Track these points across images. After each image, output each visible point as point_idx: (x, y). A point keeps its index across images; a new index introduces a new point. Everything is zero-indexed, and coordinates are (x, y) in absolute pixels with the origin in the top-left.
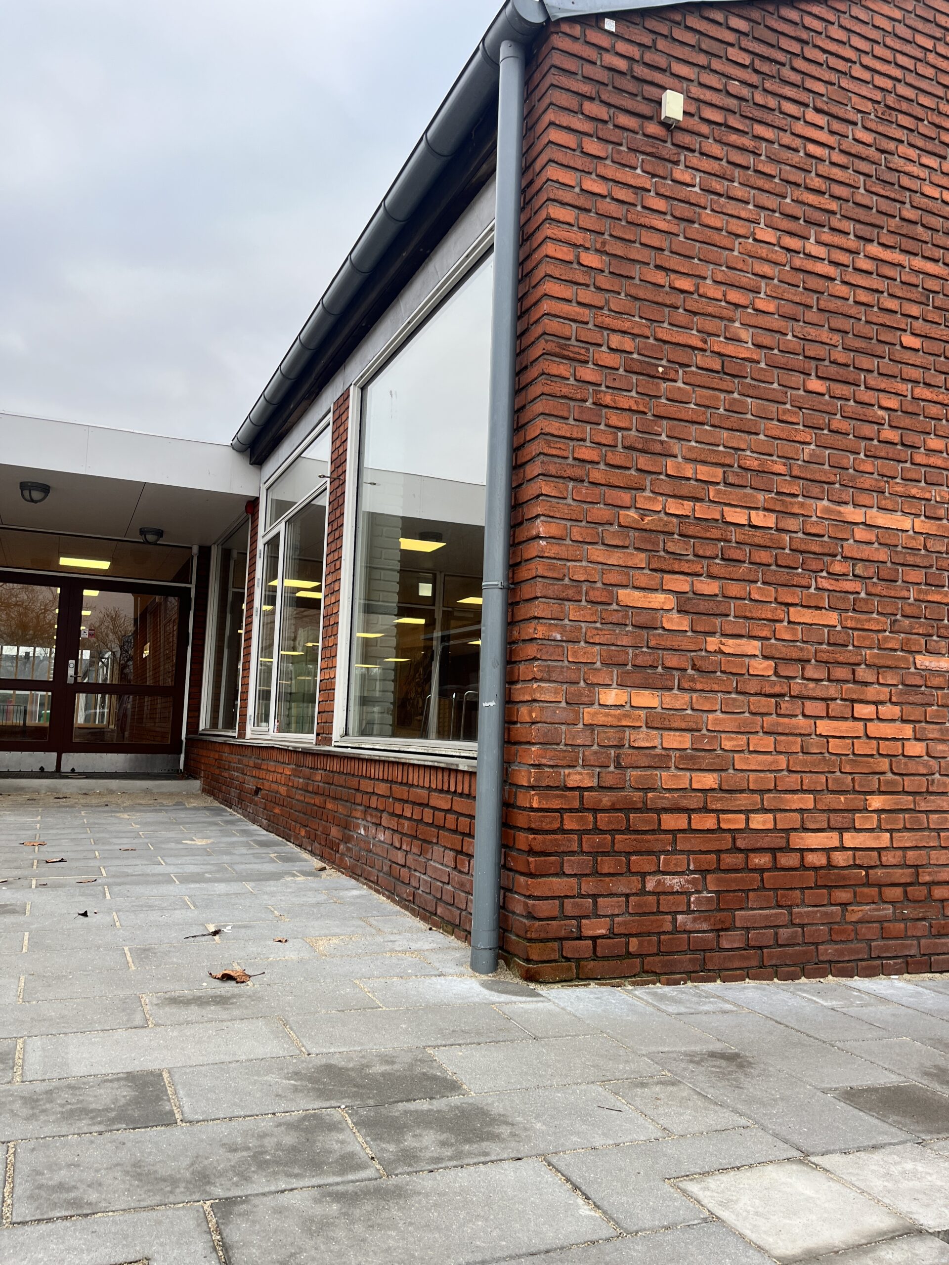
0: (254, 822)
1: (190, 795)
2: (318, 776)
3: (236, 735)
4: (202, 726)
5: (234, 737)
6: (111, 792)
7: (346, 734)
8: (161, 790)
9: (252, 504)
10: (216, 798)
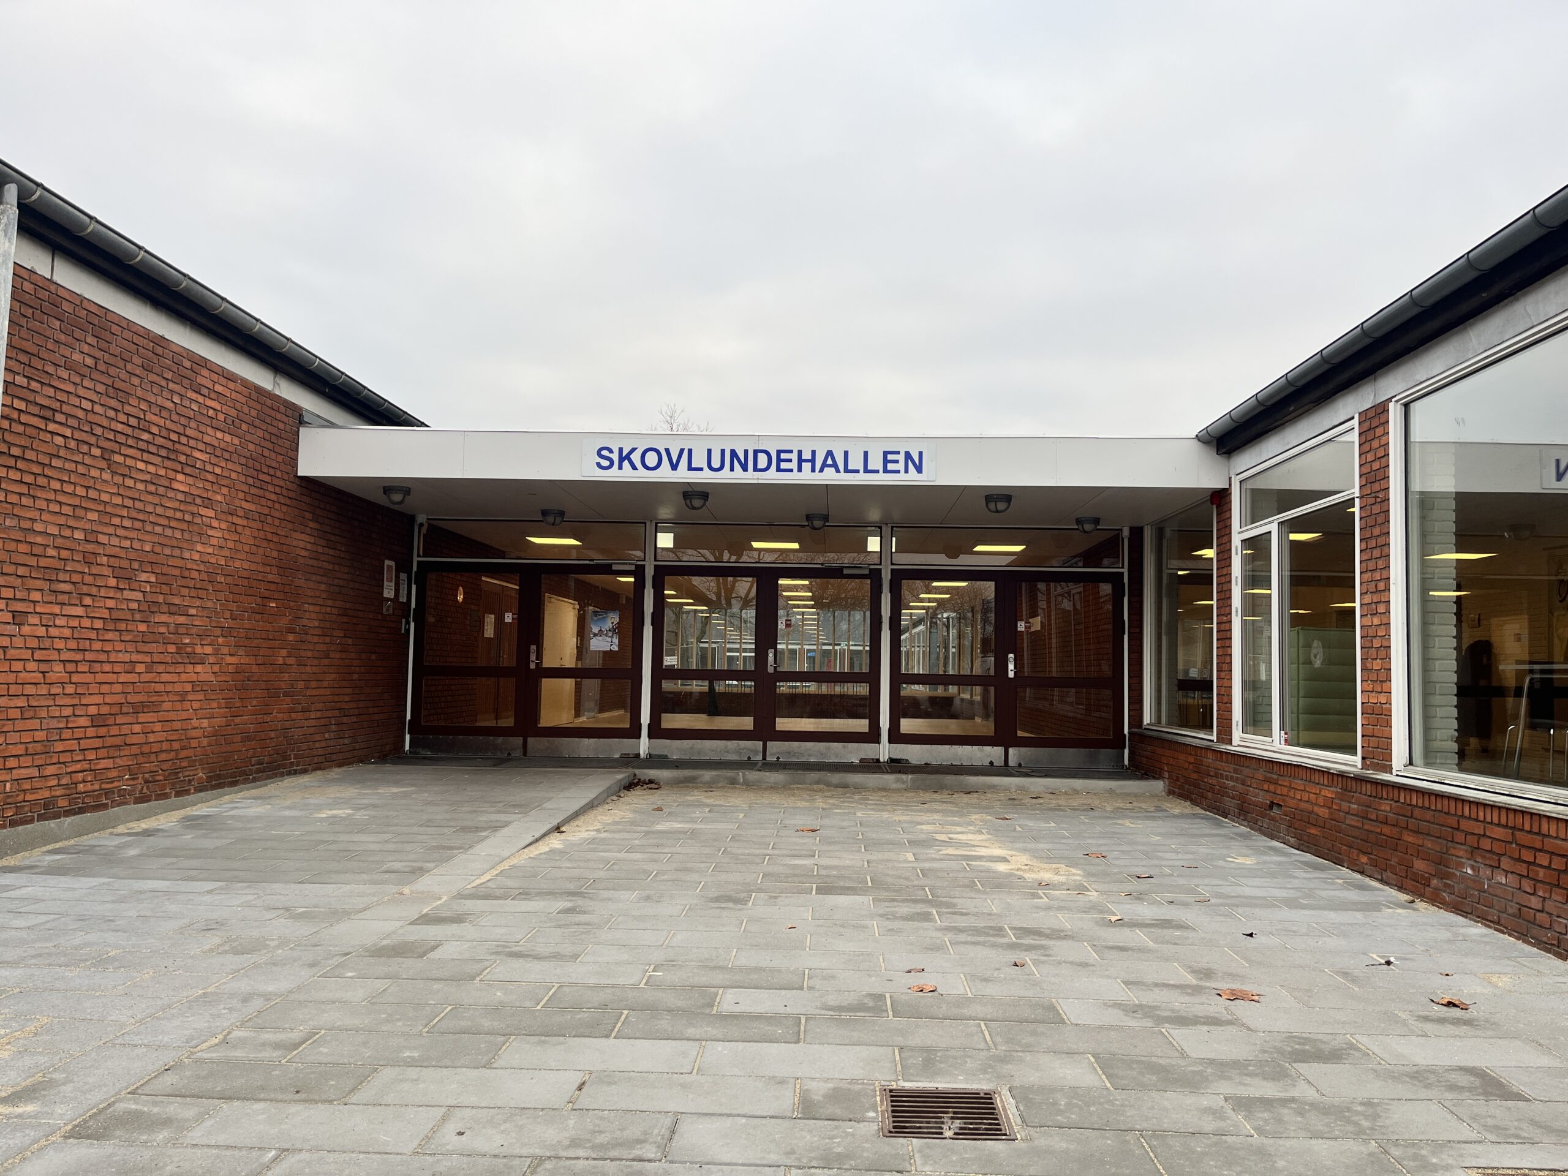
0: (1272, 837)
1: (1153, 796)
2: (1386, 806)
3: (1214, 738)
4: (1147, 719)
5: (1213, 741)
6: (1076, 792)
7: (1411, 763)
8: (1125, 791)
9: (1220, 497)
10: (1194, 802)
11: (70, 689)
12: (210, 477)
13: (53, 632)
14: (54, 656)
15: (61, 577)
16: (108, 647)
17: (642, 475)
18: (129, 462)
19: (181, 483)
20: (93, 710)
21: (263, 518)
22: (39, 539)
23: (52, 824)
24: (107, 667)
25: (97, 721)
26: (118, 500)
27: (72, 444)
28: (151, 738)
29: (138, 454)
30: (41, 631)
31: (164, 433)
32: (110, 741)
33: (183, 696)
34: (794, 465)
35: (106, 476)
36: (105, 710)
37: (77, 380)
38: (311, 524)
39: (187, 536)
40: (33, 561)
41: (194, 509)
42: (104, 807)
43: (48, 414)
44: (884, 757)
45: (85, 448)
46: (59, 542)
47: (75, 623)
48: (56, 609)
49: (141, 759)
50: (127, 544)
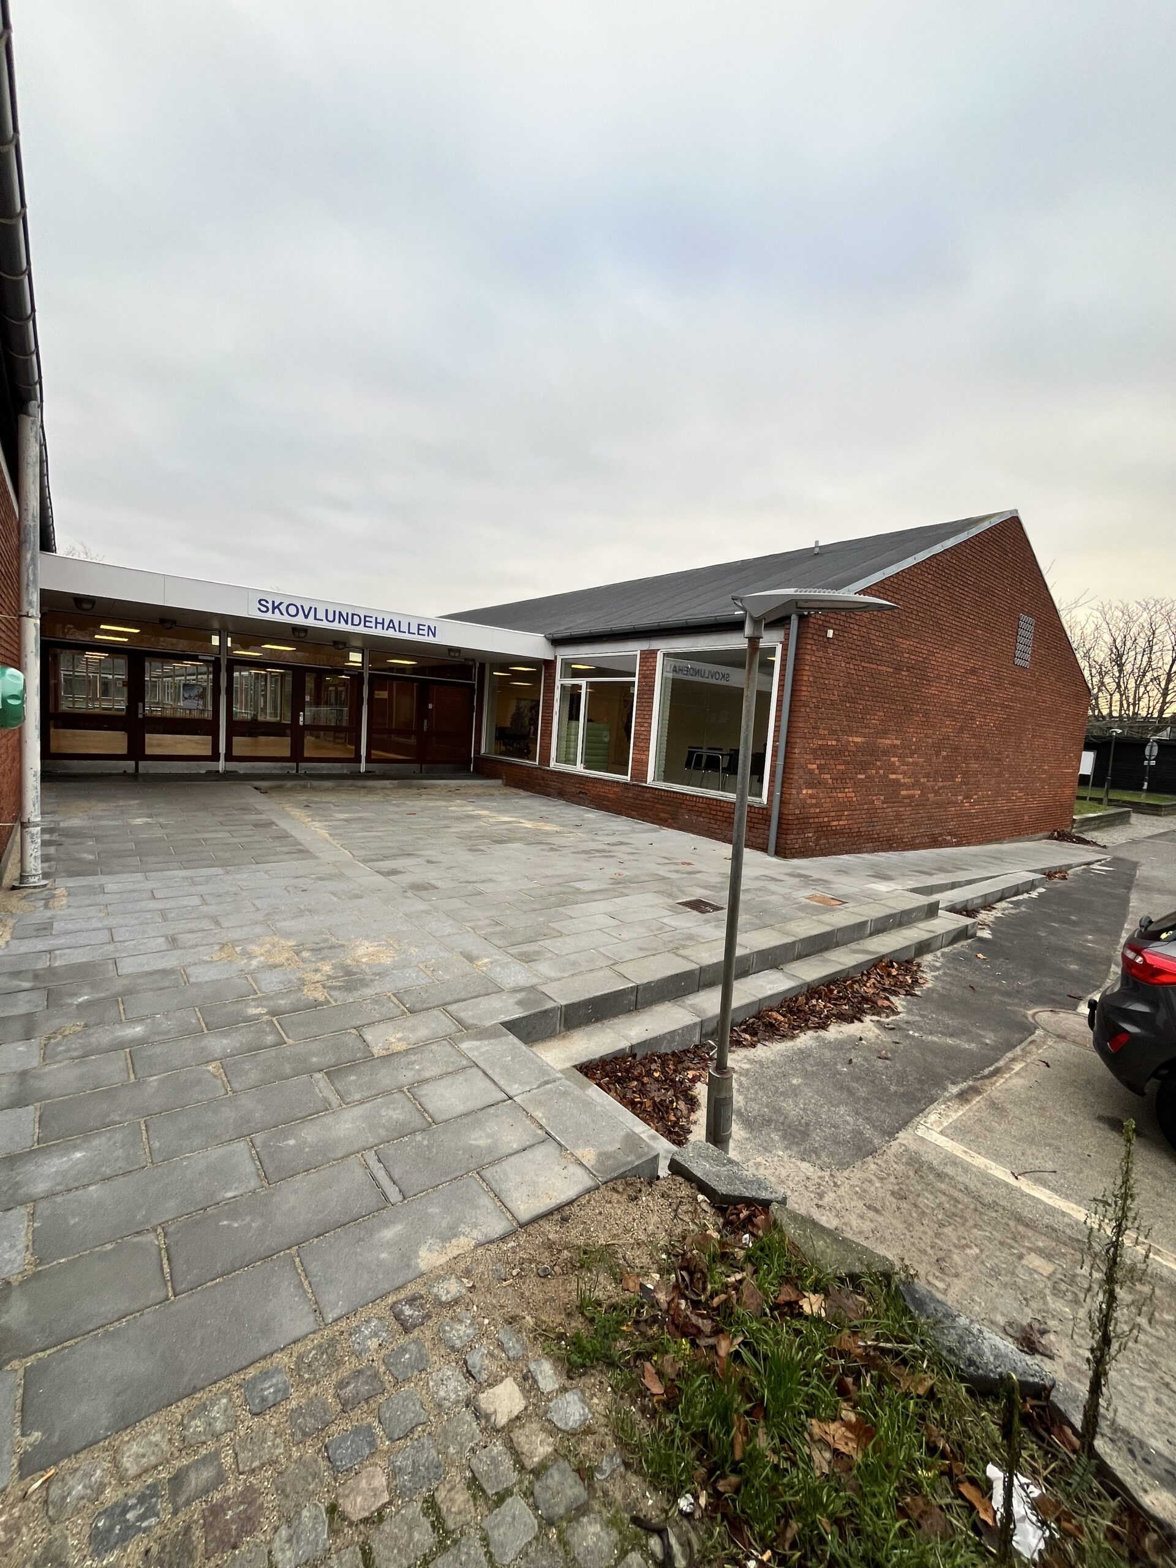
0: (580, 805)
1: (499, 787)
4: (483, 751)
5: (537, 765)
7: (657, 780)
8: (489, 785)
9: (550, 664)
10: (527, 790)
17: (286, 619)
34: (373, 624)
44: (363, 769)
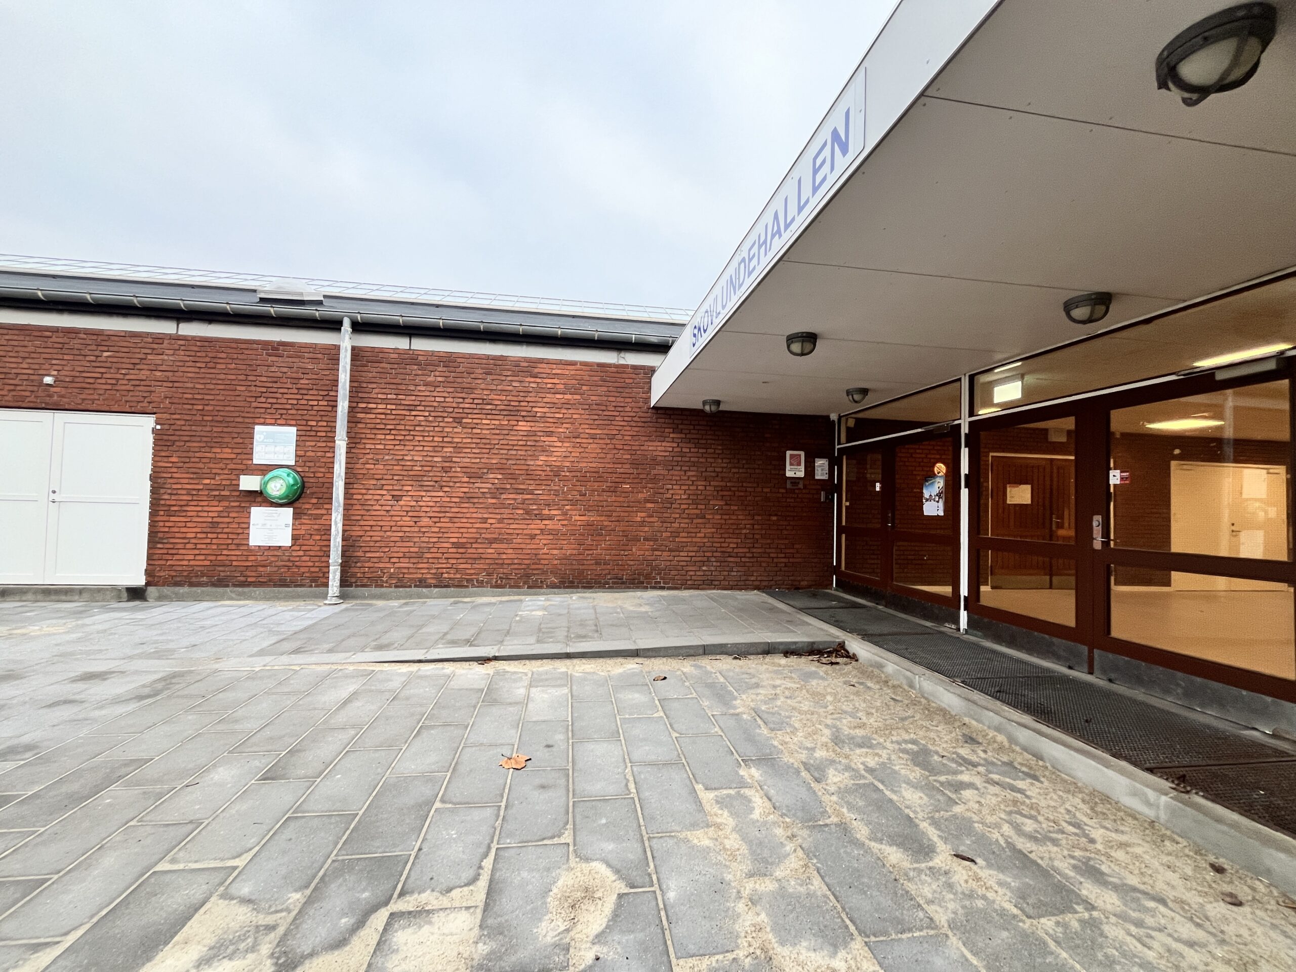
11: (437, 530)
12: (551, 420)
13: (421, 504)
14: (423, 514)
15: (425, 479)
16: (465, 510)
18: (475, 421)
19: (523, 426)
20: (455, 540)
21: (612, 437)
22: (408, 463)
23: (424, 590)
24: (465, 520)
25: (457, 545)
26: (469, 440)
27: (431, 419)
28: (504, 556)
29: (484, 417)
30: (414, 503)
31: (506, 403)
32: (468, 556)
33: (533, 537)
35: (459, 430)
36: (464, 540)
37: (433, 389)
38: (672, 435)
39: (529, 453)
40: (405, 473)
41: (538, 438)
42: (467, 587)
43: (411, 408)
45: (440, 419)
46: (423, 463)
47: (438, 499)
48: (424, 494)
49: (495, 566)
50: (478, 460)
